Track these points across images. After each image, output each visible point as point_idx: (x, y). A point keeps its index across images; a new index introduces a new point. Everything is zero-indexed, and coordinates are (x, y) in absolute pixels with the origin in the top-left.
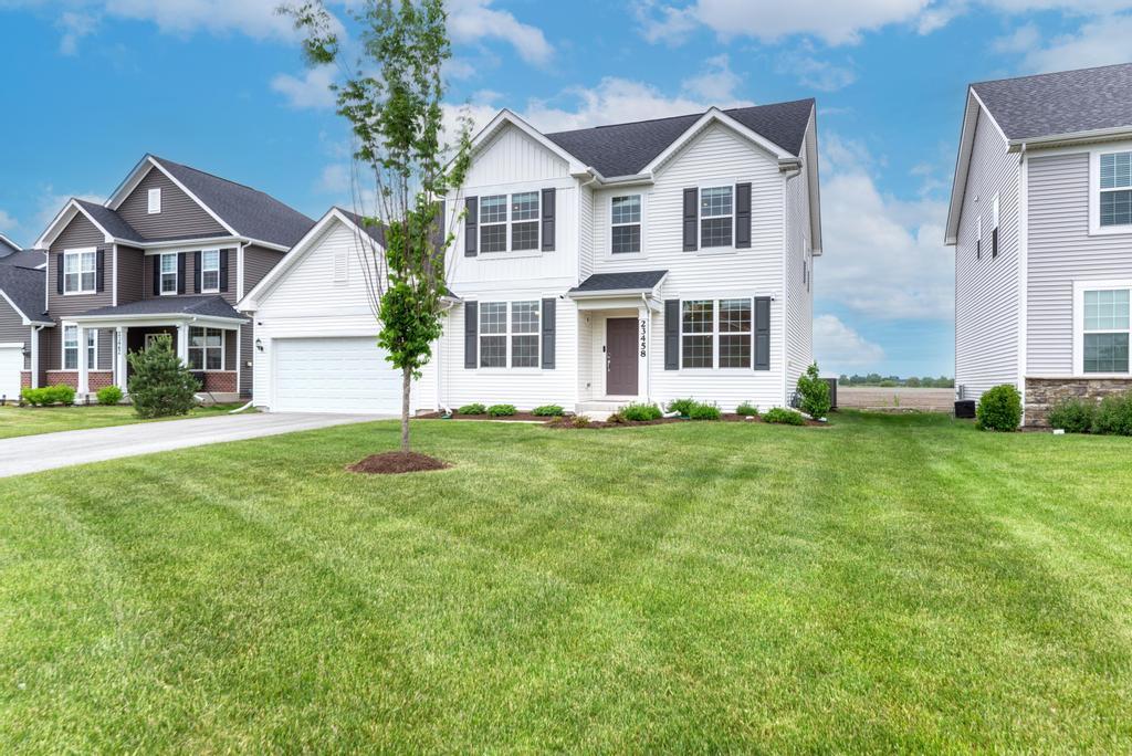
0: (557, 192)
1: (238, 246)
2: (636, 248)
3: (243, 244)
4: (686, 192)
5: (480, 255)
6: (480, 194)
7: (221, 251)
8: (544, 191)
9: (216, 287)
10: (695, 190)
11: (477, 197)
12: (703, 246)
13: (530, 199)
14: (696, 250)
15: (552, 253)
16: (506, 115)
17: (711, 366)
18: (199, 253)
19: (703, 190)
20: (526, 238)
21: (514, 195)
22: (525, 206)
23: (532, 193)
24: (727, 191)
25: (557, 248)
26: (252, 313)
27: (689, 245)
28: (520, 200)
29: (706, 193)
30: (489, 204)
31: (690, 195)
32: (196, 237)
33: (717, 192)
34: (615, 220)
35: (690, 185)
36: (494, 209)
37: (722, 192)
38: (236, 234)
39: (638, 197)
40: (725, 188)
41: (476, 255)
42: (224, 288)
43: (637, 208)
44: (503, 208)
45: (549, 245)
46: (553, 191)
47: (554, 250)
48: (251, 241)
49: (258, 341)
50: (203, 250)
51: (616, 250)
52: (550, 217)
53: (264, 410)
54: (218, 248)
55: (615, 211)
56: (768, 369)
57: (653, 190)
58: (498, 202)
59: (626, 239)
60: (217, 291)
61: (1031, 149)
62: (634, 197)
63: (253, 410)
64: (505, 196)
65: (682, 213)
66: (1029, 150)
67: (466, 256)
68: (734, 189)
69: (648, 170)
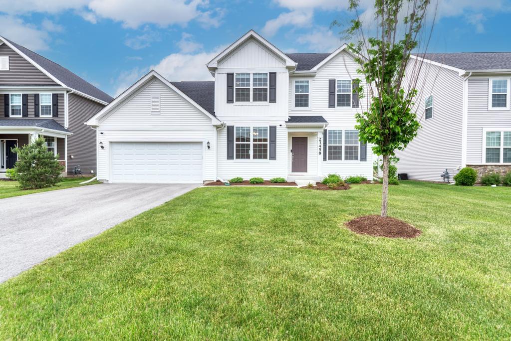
0: (277, 75)
1: (65, 93)
2: (307, 105)
3: (68, 92)
4: (330, 81)
5: (235, 103)
6: (235, 72)
7: (53, 95)
8: (270, 73)
9: (50, 114)
10: (334, 81)
11: (233, 73)
12: (337, 106)
13: (263, 77)
14: (335, 107)
15: (274, 103)
16: (252, 33)
17: (341, 159)
18: (38, 95)
19: (338, 81)
20: (260, 96)
21: (254, 74)
22: (260, 80)
23: (264, 74)
24: (348, 82)
25: (277, 101)
26: (95, 127)
27: (331, 105)
28: (258, 77)
29: (339, 82)
30: (240, 77)
31: (332, 83)
32: (36, 85)
33: (344, 82)
34: (296, 91)
35: (332, 78)
36: (243, 80)
37: (346, 82)
38: (64, 86)
39: (308, 82)
40: (347, 81)
41: (233, 103)
42: (56, 114)
43: (307, 87)
44: (248, 80)
45: (273, 100)
46: (275, 74)
47: (275, 102)
48: (73, 90)
49: (101, 143)
50: (40, 93)
51: (297, 105)
52: (273, 86)
53: (105, 182)
54: (51, 93)
55: (297, 87)
56: (366, 161)
57: (315, 78)
58: (245, 77)
59: (302, 100)
60: (51, 116)
61: (473, 75)
62: (306, 82)
63: (97, 182)
64: (249, 74)
65: (328, 90)
66: (472, 76)
67: (227, 103)
68: (352, 82)
69: (314, 69)
